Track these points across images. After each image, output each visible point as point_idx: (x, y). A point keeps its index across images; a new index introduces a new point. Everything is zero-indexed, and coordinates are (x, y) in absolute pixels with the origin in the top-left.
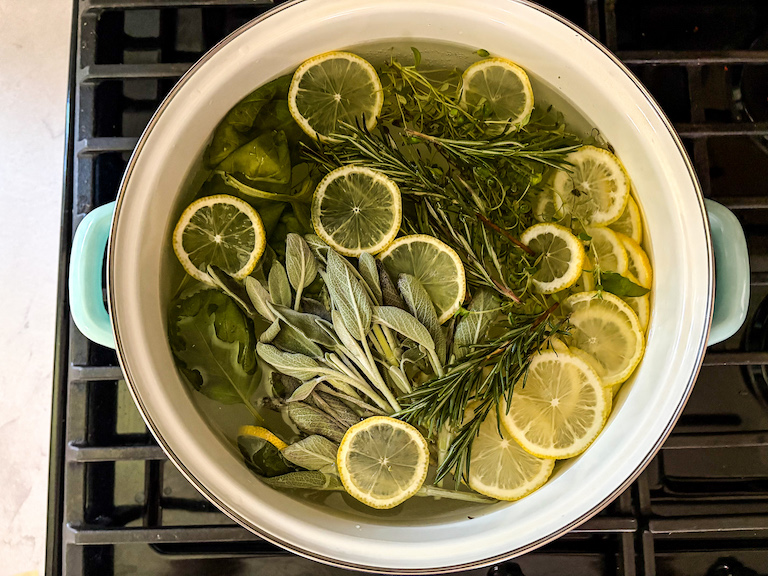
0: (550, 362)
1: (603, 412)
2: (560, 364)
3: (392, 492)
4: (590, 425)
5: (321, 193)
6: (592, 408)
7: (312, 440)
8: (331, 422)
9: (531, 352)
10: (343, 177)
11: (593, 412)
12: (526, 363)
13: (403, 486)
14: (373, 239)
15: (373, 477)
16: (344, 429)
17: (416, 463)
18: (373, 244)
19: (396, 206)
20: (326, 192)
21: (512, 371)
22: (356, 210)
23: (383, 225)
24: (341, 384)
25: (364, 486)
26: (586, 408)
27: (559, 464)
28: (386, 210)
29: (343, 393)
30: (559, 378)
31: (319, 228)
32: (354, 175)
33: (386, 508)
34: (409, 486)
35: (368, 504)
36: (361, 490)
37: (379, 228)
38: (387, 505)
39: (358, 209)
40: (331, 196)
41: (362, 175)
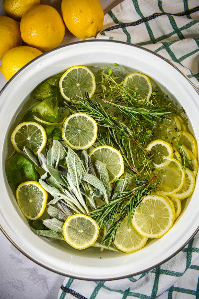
0: (151, 199)
1: (172, 219)
2: (154, 200)
3: (83, 243)
4: (167, 225)
5: (66, 124)
6: (168, 218)
7: (54, 220)
8: (62, 214)
9: (144, 195)
10: (75, 117)
11: (168, 219)
12: (141, 199)
13: (87, 241)
14: (85, 143)
15: (76, 237)
16: (66, 217)
17: (94, 233)
18: (85, 145)
19: (95, 131)
20: (68, 123)
21: (135, 203)
22: (79, 131)
23: (89, 138)
24: (68, 201)
25: (73, 239)
26: (165, 218)
27: (150, 240)
28: (91, 132)
29: (69, 204)
30: (154, 206)
31: (64, 137)
32: (80, 116)
33: (80, 249)
34: (90, 242)
35: (73, 247)
36: (71, 241)
37: (88, 139)
38: (81, 248)
39: (80, 131)
40: (70, 124)
41: (83, 117)
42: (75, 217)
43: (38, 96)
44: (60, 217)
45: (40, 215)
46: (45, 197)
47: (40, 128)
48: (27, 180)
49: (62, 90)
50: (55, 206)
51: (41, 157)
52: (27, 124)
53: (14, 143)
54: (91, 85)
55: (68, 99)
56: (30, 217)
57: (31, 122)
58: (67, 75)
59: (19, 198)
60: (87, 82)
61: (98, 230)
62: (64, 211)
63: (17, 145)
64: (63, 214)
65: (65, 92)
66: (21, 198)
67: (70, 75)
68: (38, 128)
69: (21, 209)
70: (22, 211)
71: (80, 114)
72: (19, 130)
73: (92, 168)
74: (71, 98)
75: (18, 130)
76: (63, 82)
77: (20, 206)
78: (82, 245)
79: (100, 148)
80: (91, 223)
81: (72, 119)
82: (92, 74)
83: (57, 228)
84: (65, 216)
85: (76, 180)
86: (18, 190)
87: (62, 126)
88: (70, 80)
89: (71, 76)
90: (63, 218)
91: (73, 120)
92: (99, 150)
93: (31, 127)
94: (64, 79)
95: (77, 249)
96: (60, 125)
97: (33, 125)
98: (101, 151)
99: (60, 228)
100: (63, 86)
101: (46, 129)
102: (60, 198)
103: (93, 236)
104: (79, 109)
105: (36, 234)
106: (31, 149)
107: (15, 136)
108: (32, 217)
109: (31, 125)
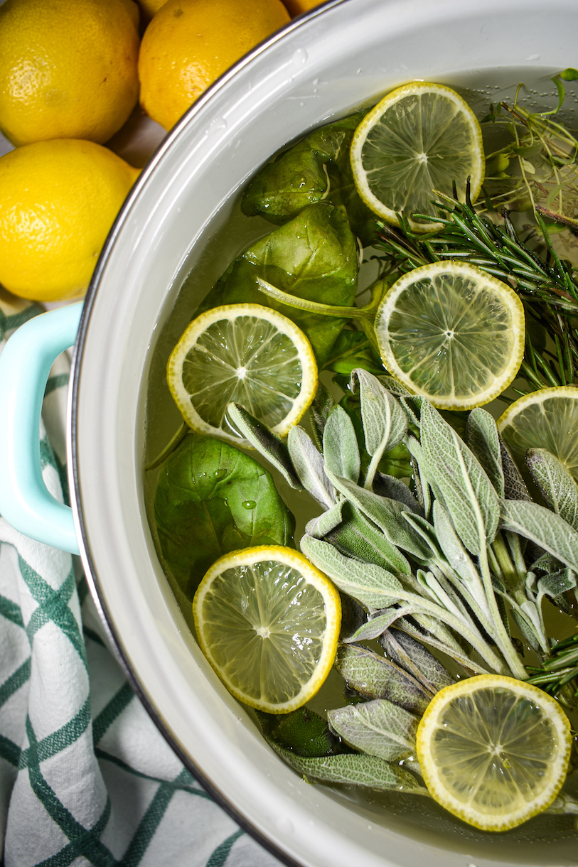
3: (507, 803)
5: (388, 308)
7: (381, 709)
8: (406, 680)
10: (427, 281)
13: (525, 792)
14: (476, 382)
15: (478, 778)
16: (426, 694)
17: (548, 756)
18: (475, 390)
19: (517, 330)
20: (398, 304)
22: (449, 334)
23: (492, 359)
24: (434, 623)
25: (460, 788)
28: (498, 336)
29: (433, 636)
31: (390, 361)
32: (446, 277)
33: (498, 830)
34: (536, 795)
35: (467, 821)
36: (454, 796)
37: (486, 365)
38: (500, 824)
39: (452, 333)
40: (405, 310)
41: (459, 278)
42: (466, 688)
43: (269, 202)
44: (401, 691)
45: (310, 689)
46: (332, 612)
47: (286, 327)
48: (245, 542)
49: (361, 177)
50: (376, 646)
51: (301, 448)
52: (231, 313)
53: (182, 396)
54: (467, 160)
55: (388, 213)
56: (263, 703)
57: (246, 305)
58: (382, 119)
59: (206, 626)
60: (453, 148)
61: (567, 740)
62: (414, 669)
63: (192, 400)
64: (411, 679)
65: (373, 188)
66: (218, 623)
67: (393, 119)
68: (275, 330)
69: (216, 671)
70: (225, 677)
71: (444, 266)
72: (199, 341)
73: (518, 480)
74: (397, 209)
75: (196, 339)
76: (366, 148)
77: (210, 655)
78: (503, 808)
79: (539, 398)
80: (537, 713)
81: (415, 289)
82: (470, 117)
83: (390, 740)
84: (420, 688)
85: (476, 528)
86: (205, 588)
87: (373, 317)
88: (392, 137)
89: (396, 122)
90: (413, 698)
91: (416, 292)
92: (535, 407)
93: (249, 327)
94: (370, 136)
95: (484, 828)
96: (364, 315)
97: (254, 319)
98: (543, 411)
99: (402, 741)
100: (367, 162)
101: (310, 331)
102: (400, 613)
103: (545, 766)
104: (439, 247)
105: (300, 775)
106: (254, 415)
107: (185, 363)
108: (274, 701)
109: (247, 318)
